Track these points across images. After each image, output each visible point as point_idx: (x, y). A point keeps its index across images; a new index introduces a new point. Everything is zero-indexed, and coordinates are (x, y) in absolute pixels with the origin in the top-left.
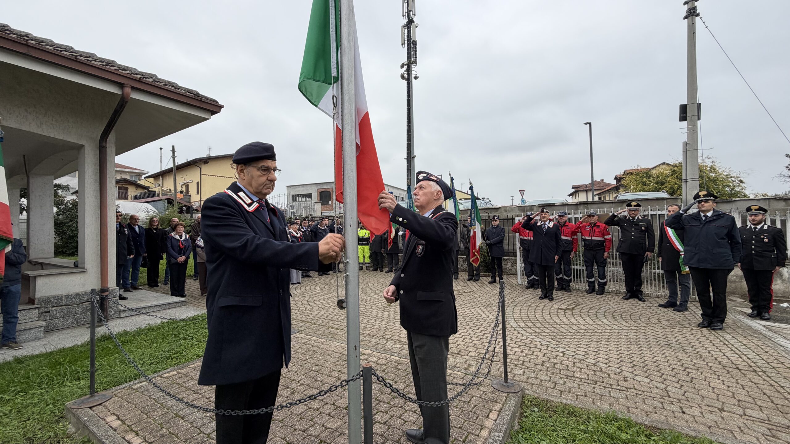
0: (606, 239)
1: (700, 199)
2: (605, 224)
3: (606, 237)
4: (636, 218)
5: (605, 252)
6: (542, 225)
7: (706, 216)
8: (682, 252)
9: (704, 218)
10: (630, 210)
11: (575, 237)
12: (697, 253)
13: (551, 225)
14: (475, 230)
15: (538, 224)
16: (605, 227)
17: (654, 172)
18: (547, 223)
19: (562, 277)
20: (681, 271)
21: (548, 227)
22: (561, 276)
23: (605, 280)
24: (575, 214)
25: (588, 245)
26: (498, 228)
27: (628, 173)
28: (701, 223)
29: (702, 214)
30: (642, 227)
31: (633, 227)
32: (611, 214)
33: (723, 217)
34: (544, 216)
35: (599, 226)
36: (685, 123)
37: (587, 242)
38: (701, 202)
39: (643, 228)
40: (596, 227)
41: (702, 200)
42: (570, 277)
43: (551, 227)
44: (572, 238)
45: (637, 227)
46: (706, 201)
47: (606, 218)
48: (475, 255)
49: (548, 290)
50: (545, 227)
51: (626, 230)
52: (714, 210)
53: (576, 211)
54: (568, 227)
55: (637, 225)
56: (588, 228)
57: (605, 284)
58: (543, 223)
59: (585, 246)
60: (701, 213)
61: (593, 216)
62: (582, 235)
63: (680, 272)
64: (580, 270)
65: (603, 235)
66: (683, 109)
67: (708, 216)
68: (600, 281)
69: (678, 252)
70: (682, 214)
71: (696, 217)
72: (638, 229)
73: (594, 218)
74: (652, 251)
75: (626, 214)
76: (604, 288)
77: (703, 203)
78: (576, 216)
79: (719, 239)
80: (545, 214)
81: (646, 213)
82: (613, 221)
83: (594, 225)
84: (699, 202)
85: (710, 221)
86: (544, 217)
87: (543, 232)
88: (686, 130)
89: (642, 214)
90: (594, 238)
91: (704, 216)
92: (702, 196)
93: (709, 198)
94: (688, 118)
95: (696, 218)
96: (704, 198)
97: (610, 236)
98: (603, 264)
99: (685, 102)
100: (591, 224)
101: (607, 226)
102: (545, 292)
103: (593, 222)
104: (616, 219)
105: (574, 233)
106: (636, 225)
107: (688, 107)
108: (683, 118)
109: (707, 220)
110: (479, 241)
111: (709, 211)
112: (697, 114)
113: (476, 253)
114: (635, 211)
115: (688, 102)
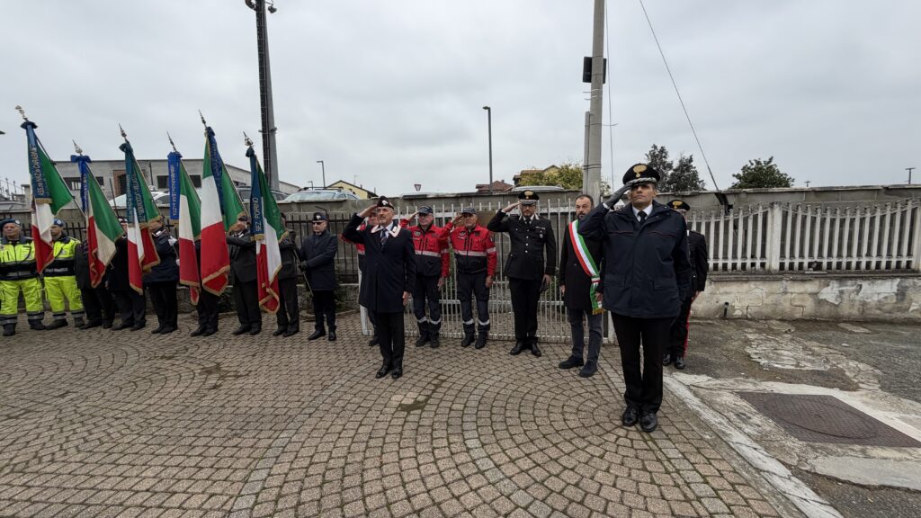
0: (489, 255)
1: (636, 181)
2: (488, 228)
3: (489, 251)
4: (532, 218)
5: (487, 276)
6: (380, 231)
7: (642, 214)
8: (594, 277)
9: (639, 219)
10: (524, 205)
11: (446, 251)
12: (628, 289)
13: (396, 231)
14: (264, 243)
15: (373, 231)
16: (487, 234)
17: (546, 173)
18: (389, 228)
19: (426, 322)
20: (591, 309)
21: (390, 235)
22: (425, 319)
23: (487, 323)
24: (446, 211)
25: (465, 264)
26: (324, 237)
27: (524, 174)
28: (636, 229)
29: (637, 211)
30: (539, 234)
31: (526, 234)
32: (497, 211)
33: (670, 216)
34: (381, 213)
35: (478, 232)
36: (588, 85)
37: (461, 261)
38: (637, 187)
39: (541, 236)
40: (474, 235)
41: (638, 182)
42: (437, 320)
43: (395, 235)
44: (440, 252)
45: (532, 234)
46: (644, 185)
47: (488, 220)
48: (267, 294)
49: (394, 356)
50: (384, 235)
51: (517, 239)
52: (654, 203)
53: (447, 208)
54: (434, 234)
55: (533, 230)
56: (462, 236)
57: (488, 327)
58: (382, 227)
59: (459, 265)
60: (634, 209)
61: (471, 215)
62: (454, 248)
63: (589, 310)
64: (454, 305)
65: (484, 248)
66: (588, 63)
67: (646, 215)
68: (482, 324)
69: (589, 277)
70: (607, 210)
71: (626, 215)
72: (534, 238)
73: (472, 218)
74: (552, 273)
75: (517, 212)
76: (487, 335)
77: (640, 189)
78: (448, 215)
79: (664, 260)
80: (384, 210)
81: (545, 211)
82: (499, 223)
83: (471, 231)
84: (634, 187)
85: (649, 225)
86: (382, 215)
87: (381, 245)
88: (589, 96)
89: (539, 212)
90: (471, 254)
91: (639, 214)
92: (638, 175)
93: (649, 179)
94: (593, 78)
95: (628, 219)
96: (642, 179)
97: (494, 249)
98: (484, 297)
99: (590, 55)
100: (467, 229)
101: (492, 234)
102: (388, 360)
103: (470, 225)
104: (505, 219)
105: (442, 244)
106: (531, 230)
107: (593, 60)
108: (587, 78)
109: (646, 223)
110: (274, 263)
111: (646, 204)
112: (602, 72)
113: (268, 290)
114: (530, 205)
115: (594, 53)
